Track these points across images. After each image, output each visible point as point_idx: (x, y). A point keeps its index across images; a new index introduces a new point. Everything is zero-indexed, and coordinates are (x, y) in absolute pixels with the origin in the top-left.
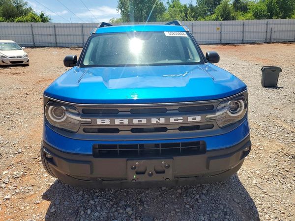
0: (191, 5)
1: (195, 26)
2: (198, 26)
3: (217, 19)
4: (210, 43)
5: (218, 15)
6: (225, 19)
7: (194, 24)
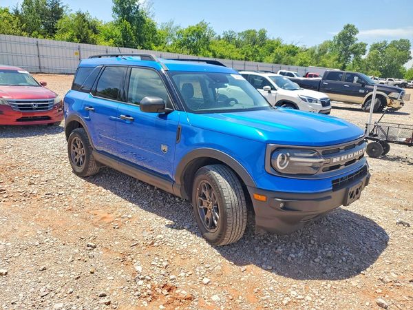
0: (17, 12)
1: (42, 45)
2: (46, 46)
3: (71, 40)
4: (66, 72)
5: (72, 35)
6: (82, 42)
7: (39, 43)
